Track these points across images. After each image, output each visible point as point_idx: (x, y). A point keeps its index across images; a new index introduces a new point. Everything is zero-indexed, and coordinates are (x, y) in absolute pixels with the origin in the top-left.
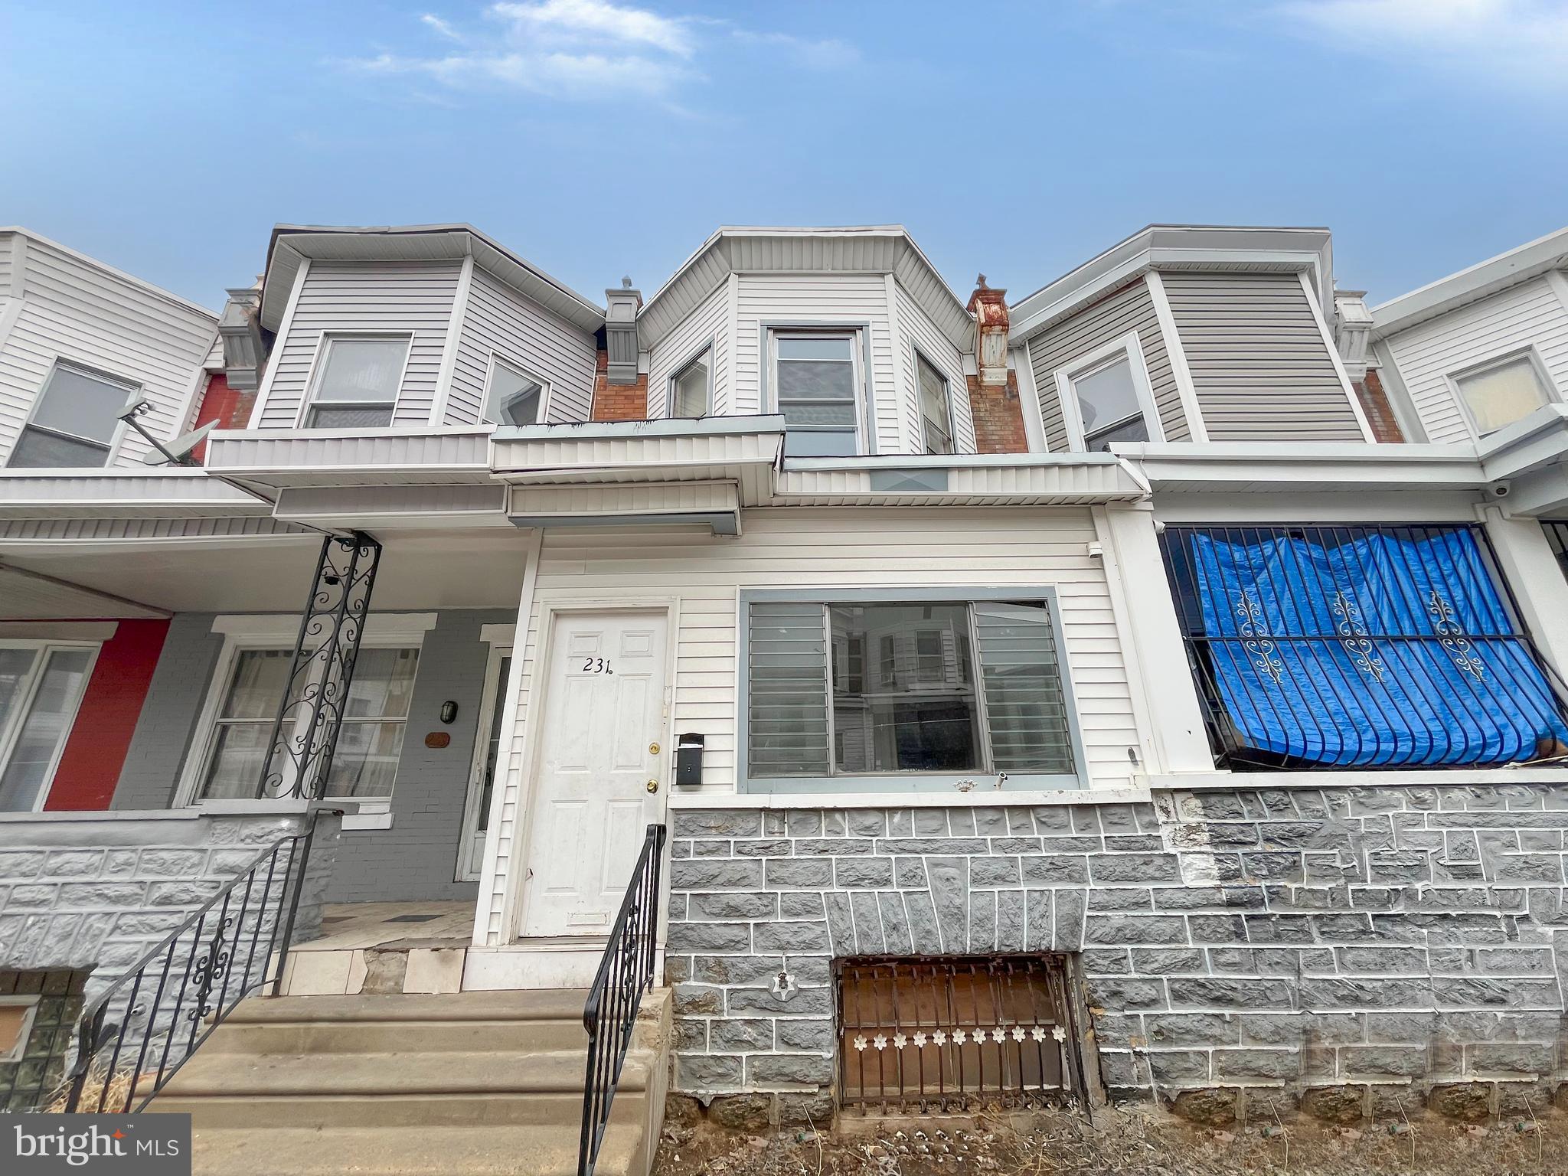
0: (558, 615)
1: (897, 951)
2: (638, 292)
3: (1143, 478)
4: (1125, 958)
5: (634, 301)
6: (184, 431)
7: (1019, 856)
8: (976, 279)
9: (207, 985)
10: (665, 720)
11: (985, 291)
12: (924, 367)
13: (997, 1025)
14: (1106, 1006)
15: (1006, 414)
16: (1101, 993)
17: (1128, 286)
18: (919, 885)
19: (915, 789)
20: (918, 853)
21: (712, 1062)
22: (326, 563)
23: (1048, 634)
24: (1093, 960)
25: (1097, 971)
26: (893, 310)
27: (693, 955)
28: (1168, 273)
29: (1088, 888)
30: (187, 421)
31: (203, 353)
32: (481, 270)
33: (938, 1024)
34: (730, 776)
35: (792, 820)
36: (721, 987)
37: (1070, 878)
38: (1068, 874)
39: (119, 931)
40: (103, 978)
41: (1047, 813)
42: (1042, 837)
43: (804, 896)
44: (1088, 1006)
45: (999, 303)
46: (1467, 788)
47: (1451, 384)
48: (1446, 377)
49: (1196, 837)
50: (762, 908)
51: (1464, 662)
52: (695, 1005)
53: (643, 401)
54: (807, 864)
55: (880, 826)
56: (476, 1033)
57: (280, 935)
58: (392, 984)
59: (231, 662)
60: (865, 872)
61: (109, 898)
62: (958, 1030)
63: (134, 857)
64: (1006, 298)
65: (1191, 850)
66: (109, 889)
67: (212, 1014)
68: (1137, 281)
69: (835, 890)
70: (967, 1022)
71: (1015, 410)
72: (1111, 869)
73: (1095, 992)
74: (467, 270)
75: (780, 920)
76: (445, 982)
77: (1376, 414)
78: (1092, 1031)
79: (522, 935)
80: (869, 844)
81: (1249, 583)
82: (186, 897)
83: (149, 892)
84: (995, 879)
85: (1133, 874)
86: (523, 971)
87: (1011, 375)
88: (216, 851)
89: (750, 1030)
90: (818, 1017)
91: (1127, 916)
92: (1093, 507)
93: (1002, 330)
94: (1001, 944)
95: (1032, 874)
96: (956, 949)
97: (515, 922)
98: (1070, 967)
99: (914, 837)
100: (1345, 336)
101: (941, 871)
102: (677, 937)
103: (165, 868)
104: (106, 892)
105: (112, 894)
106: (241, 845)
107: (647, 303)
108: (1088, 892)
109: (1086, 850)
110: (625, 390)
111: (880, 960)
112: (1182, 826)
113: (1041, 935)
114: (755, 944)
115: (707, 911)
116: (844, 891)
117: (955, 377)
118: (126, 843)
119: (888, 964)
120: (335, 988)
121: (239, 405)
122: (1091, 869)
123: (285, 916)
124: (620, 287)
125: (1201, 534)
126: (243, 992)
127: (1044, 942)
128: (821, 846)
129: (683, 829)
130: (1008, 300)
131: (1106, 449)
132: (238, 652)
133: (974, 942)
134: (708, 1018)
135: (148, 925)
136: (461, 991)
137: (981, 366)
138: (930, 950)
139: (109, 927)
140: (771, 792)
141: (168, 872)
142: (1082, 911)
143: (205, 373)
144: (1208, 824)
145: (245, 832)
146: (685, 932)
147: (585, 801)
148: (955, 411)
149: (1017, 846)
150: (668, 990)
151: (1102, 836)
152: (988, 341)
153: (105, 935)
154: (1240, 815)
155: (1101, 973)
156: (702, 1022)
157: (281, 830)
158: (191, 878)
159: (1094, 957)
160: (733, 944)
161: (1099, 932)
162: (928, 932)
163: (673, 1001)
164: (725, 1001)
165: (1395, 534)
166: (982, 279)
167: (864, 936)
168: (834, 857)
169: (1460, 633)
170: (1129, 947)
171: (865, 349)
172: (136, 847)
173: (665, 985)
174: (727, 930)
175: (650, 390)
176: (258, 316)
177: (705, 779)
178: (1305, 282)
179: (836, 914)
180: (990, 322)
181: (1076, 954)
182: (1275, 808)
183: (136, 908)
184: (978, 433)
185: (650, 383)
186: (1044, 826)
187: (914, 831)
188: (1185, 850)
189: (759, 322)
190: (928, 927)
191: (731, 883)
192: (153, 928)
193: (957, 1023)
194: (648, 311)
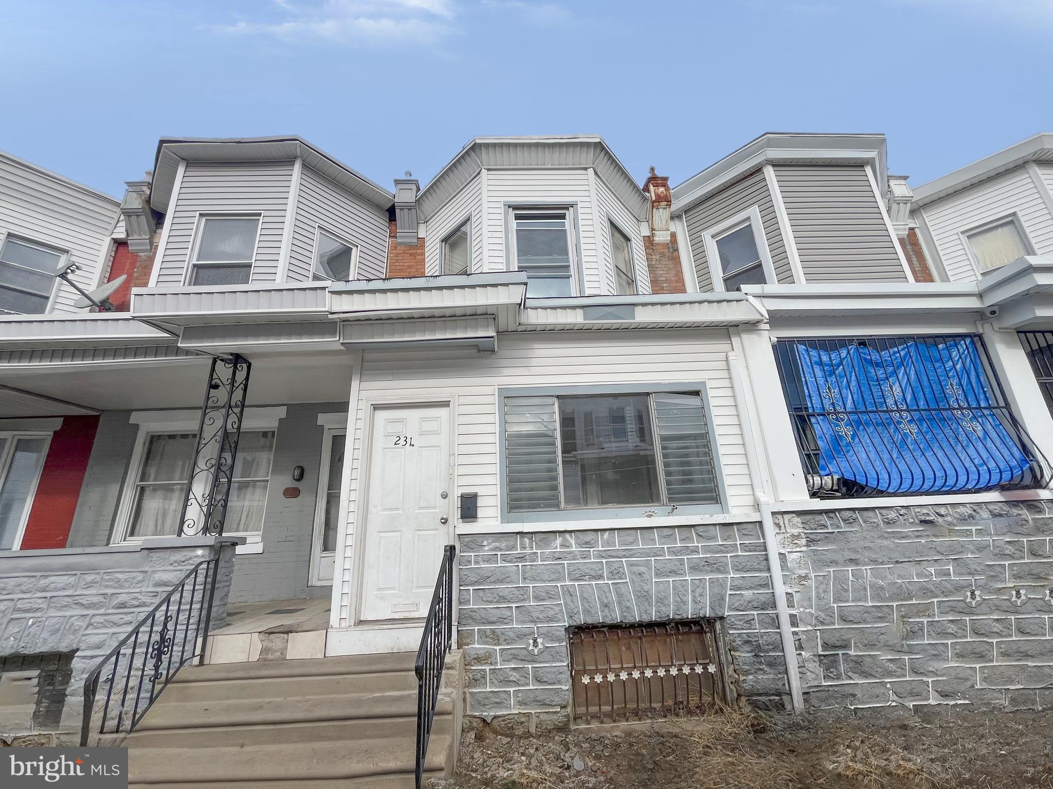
0: (376, 407)
1: (608, 621)
2: (417, 181)
3: (763, 308)
4: (753, 619)
5: (414, 187)
6: (101, 284)
7: (685, 557)
8: (648, 169)
9: (159, 659)
10: (451, 476)
11: (655, 178)
12: (614, 230)
13: (673, 664)
14: (742, 650)
15: (670, 262)
16: (738, 642)
17: (751, 175)
18: (621, 578)
19: (617, 516)
20: (620, 558)
21: (491, 695)
22: (215, 376)
23: (702, 414)
24: (733, 622)
25: (735, 629)
26: (593, 192)
27: (476, 628)
28: (777, 164)
29: (729, 577)
30: (102, 277)
31: (110, 227)
32: (307, 167)
33: (635, 665)
34: (496, 512)
35: (538, 539)
36: (495, 647)
37: (718, 571)
38: (717, 568)
39: (92, 626)
40: (84, 657)
41: (702, 530)
42: (700, 545)
43: (547, 587)
44: (730, 651)
45: (664, 186)
46: (968, 505)
47: (964, 238)
48: (960, 234)
49: (797, 542)
50: (520, 596)
51: (968, 424)
52: (478, 660)
53: (423, 257)
54: (548, 567)
55: (595, 542)
56: (338, 683)
57: (202, 625)
58: (278, 654)
59: (144, 443)
60: (586, 571)
61: (84, 605)
62: (648, 669)
63: (98, 578)
64: (669, 183)
65: (795, 550)
66: (82, 599)
67: (163, 678)
68: (757, 170)
69: (568, 583)
70: (653, 664)
71: (676, 260)
72: (744, 564)
73: (735, 641)
74: (297, 167)
75: (532, 604)
76: (314, 652)
77: (914, 259)
78: (732, 666)
79: (362, 619)
80: (588, 553)
81: (830, 375)
82: (136, 603)
83: (110, 600)
84: (670, 572)
85: (758, 566)
86: (365, 642)
87: (673, 236)
88: (154, 572)
89: (515, 674)
90: (558, 664)
91: (754, 593)
92: (731, 329)
93: (667, 205)
94: (675, 614)
95: (694, 568)
96: (646, 618)
97: (358, 611)
98: (718, 626)
99: (617, 547)
100: (895, 206)
101: (636, 569)
102: (465, 617)
103: (119, 584)
104: (81, 601)
105: (85, 603)
106: (171, 568)
107: (423, 188)
108: (729, 579)
109: (728, 552)
110: (410, 250)
111: (598, 627)
112: (788, 535)
113: (700, 607)
114: (516, 620)
115: (484, 599)
116: (573, 583)
117: (636, 238)
118: (93, 569)
119: (602, 629)
120: (241, 658)
121: (138, 264)
122: (731, 565)
123: (204, 613)
124: (404, 177)
125: (801, 344)
126: (182, 663)
127: (701, 611)
128: (557, 556)
129: (468, 547)
130: (670, 183)
131: (738, 289)
132: (149, 437)
133: (657, 613)
134: (487, 668)
135: (112, 622)
136: (325, 656)
137: (653, 229)
138: (630, 619)
139: (84, 625)
140: (523, 522)
141: (121, 587)
142: (726, 591)
143: (113, 242)
144: (805, 533)
145: (173, 558)
146: (470, 613)
147: (399, 531)
148: (636, 261)
149: (684, 551)
150: (461, 650)
151: (738, 543)
152: (657, 213)
153: (82, 629)
154: (825, 527)
155: (738, 629)
156: (484, 671)
157: (197, 556)
158: (138, 590)
159: (733, 620)
160: (503, 620)
161: (737, 604)
162: (628, 608)
163: (464, 658)
164: (498, 656)
165: (925, 342)
166: (652, 169)
167: (587, 612)
168: (565, 562)
169: (965, 406)
170: (755, 613)
171: (576, 221)
172: (98, 571)
173: (458, 648)
174: (496, 611)
175: (426, 250)
176: (148, 201)
177: (479, 515)
178: (868, 170)
179: (568, 599)
180: (659, 199)
181: (722, 618)
182: (847, 522)
183: (102, 611)
184: (651, 276)
185: (427, 244)
186: (701, 538)
187: (617, 544)
188: (790, 550)
189: (502, 202)
190: (628, 604)
191: (501, 581)
192: (115, 624)
193: (647, 664)
194: (424, 194)
